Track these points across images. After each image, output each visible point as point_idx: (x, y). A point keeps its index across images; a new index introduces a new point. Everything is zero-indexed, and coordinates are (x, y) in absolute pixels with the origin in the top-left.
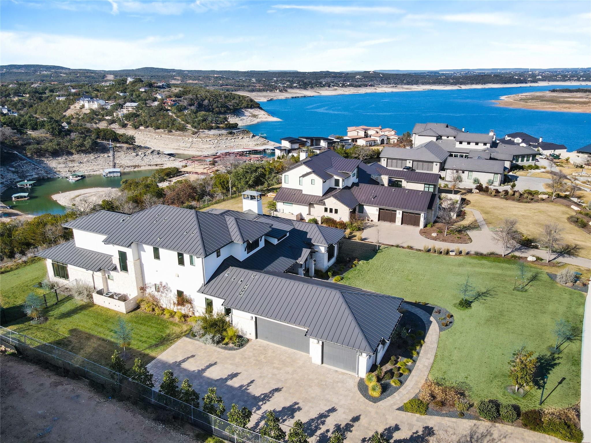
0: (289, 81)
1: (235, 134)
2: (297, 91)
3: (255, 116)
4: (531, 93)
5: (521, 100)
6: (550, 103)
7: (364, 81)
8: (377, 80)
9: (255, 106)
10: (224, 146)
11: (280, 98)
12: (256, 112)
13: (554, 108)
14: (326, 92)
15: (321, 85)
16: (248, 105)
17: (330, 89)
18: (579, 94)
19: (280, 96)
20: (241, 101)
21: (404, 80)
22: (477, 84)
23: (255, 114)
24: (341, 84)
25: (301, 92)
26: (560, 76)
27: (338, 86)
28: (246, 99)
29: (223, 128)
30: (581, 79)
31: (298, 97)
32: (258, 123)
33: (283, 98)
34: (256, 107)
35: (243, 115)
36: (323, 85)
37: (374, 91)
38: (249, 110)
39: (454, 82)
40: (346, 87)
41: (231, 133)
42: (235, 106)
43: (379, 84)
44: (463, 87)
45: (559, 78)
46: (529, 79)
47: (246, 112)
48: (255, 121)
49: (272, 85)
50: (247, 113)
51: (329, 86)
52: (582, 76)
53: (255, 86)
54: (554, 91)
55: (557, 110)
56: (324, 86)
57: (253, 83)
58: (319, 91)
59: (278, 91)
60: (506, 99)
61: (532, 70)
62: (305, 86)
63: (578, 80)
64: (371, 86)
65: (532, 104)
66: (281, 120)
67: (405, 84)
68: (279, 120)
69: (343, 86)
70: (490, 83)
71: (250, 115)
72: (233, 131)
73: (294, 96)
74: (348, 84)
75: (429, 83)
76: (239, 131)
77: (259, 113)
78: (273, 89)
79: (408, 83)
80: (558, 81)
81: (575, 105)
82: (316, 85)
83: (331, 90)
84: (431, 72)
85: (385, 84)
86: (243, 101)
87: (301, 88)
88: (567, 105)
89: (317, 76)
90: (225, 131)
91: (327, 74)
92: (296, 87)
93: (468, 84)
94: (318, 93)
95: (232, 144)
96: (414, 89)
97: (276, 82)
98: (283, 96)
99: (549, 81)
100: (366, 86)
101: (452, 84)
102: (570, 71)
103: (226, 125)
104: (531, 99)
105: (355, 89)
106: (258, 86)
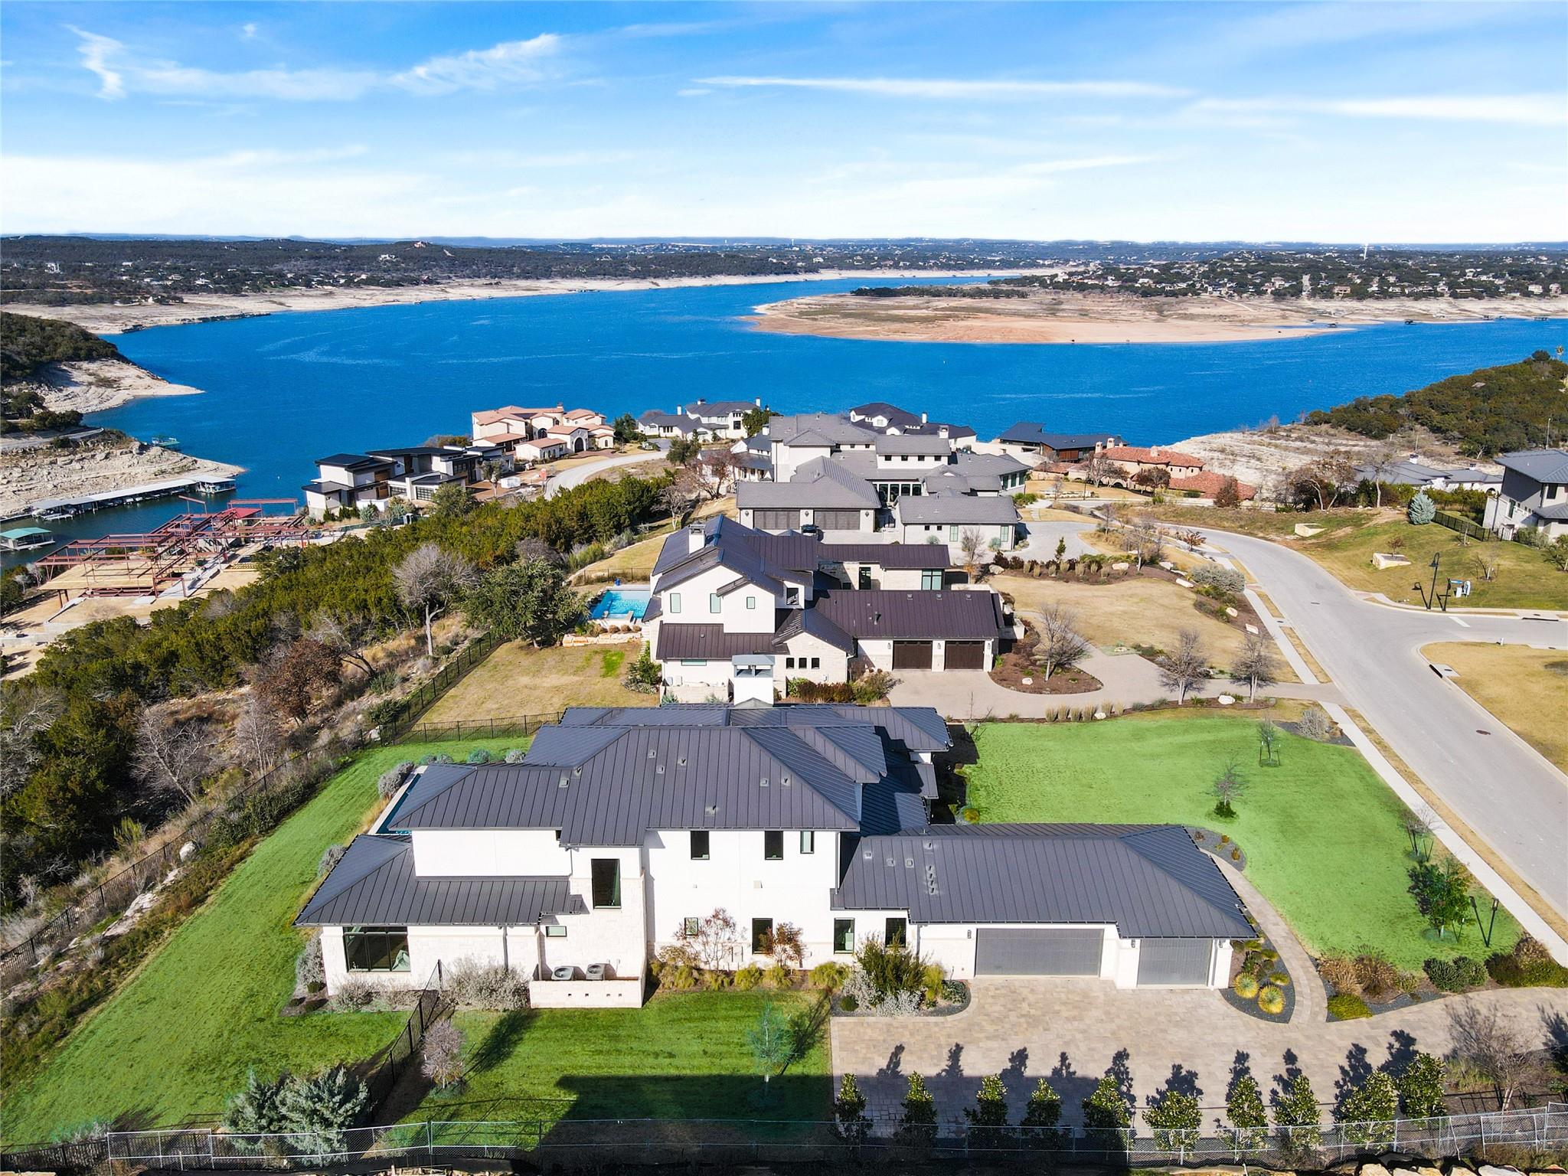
0: (174, 269)
1: (78, 446)
2: (214, 300)
3: (107, 383)
4: (815, 298)
5: (802, 314)
6: (861, 321)
7: (406, 270)
8: (441, 267)
9: (103, 351)
10: (50, 486)
11: (163, 321)
12: (111, 370)
13: (873, 331)
14: (303, 302)
15: (283, 283)
16: (76, 349)
17: (312, 292)
18: (911, 301)
19: (161, 315)
20: (51, 338)
21: (513, 266)
22: (691, 275)
23: (108, 375)
24: (342, 277)
25: (226, 303)
26: (859, 258)
27: (335, 284)
28: (68, 332)
29: (31, 431)
30: (901, 264)
31: (222, 318)
32: (126, 402)
33: (175, 322)
34: (106, 356)
35: (69, 382)
36: (289, 280)
37: (441, 296)
38: (85, 365)
39: (637, 270)
40: (358, 285)
41: (64, 444)
42: (31, 354)
43: (450, 278)
44: (663, 284)
45: (858, 261)
46: (799, 264)
47: (75, 373)
48: (117, 398)
49: (122, 283)
50: (77, 376)
51: (308, 285)
52: (902, 258)
53: (64, 287)
54: (860, 293)
55: (881, 337)
56: (292, 283)
57: (56, 276)
58: (283, 300)
59: (150, 300)
60: (769, 313)
61: (800, 243)
62: (234, 286)
63: (896, 266)
64: (429, 282)
65: (828, 325)
66: (199, 392)
67: (518, 277)
68: (192, 391)
69: (350, 283)
70: (720, 273)
71: (91, 379)
72: (72, 437)
73: (209, 316)
74: (364, 277)
75: (579, 275)
76: (90, 437)
77: (121, 374)
78: (129, 294)
79: (526, 275)
80: (857, 268)
81: (911, 325)
82: (268, 281)
83: (316, 296)
84: (573, 245)
85: (464, 277)
86: (59, 339)
87: (223, 291)
88: (897, 326)
89: (260, 253)
90: (41, 440)
91: (291, 248)
92: (204, 289)
93: (671, 275)
94: (281, 304)
95: (75, 477)
96: (547, 289)
97: (134, 272)
98: (172, 316)
99: (841, 268)
100: (415, 282)
101: (635, 276)
102: (874, 246)
103: (42, 418)
104: (824, 312)
105: (388, 290)
106: (74, 287)
